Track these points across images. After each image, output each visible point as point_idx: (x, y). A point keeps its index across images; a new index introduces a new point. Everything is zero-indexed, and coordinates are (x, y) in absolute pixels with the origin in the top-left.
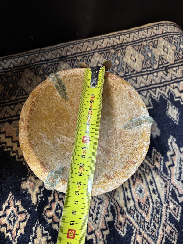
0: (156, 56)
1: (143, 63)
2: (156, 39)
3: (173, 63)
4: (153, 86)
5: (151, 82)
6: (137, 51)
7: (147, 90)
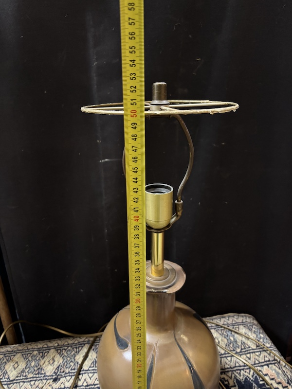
0: (238, 341)
1: (226, 345)
2: (237, 326)
3: (255, 348)
4: (237, 368)
5: (235, 364)
6: (221, 334)
7: (232, 371)
